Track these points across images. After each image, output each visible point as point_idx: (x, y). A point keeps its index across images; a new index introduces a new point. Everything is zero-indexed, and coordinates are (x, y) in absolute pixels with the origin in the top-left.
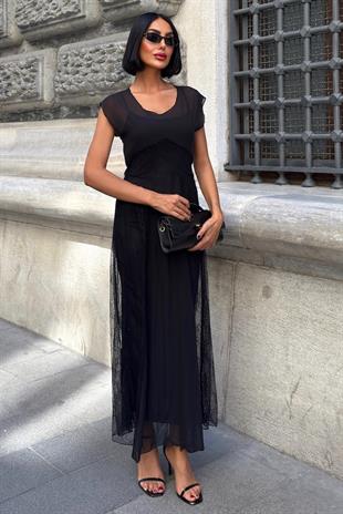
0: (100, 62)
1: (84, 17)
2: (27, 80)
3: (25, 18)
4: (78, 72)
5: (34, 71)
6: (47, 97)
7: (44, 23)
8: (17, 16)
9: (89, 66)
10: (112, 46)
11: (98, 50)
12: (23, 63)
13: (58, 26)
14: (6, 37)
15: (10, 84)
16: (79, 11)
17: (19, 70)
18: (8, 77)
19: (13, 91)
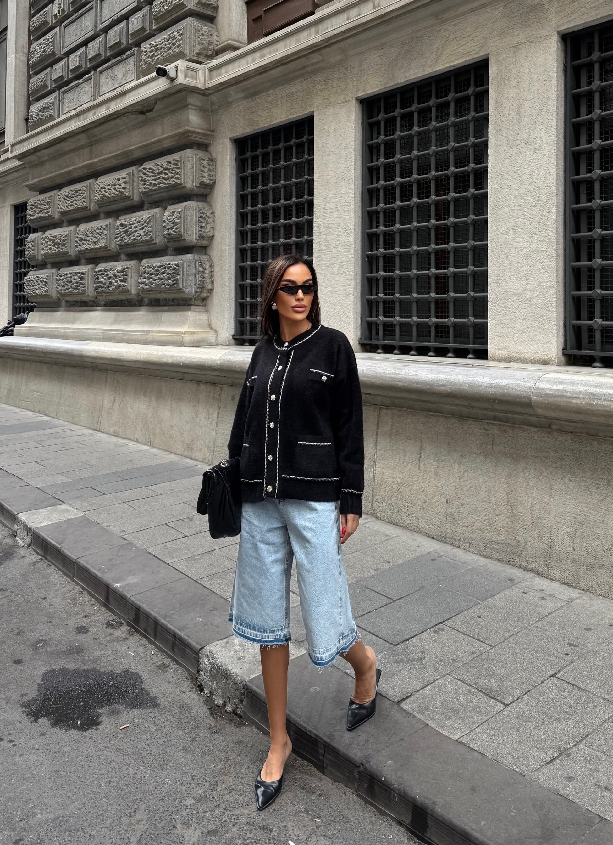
0: (163, 273)
1: (156, 243)
2: (121, 281)
3: (121, 240)
4: (151, 278)
5: (126, 275)
6: (133, 291)
7: (133, 244)
8: (116, 238)
9: (157, 275)
10: (169, 264)
11: (162, 266)
12: (119, 268)
13: (140, 247)
14: (110, 250)
15: (111, 283)
16: (153, 240)
17: (117, 274)
18: (110, 278)
19: (113, 287)
